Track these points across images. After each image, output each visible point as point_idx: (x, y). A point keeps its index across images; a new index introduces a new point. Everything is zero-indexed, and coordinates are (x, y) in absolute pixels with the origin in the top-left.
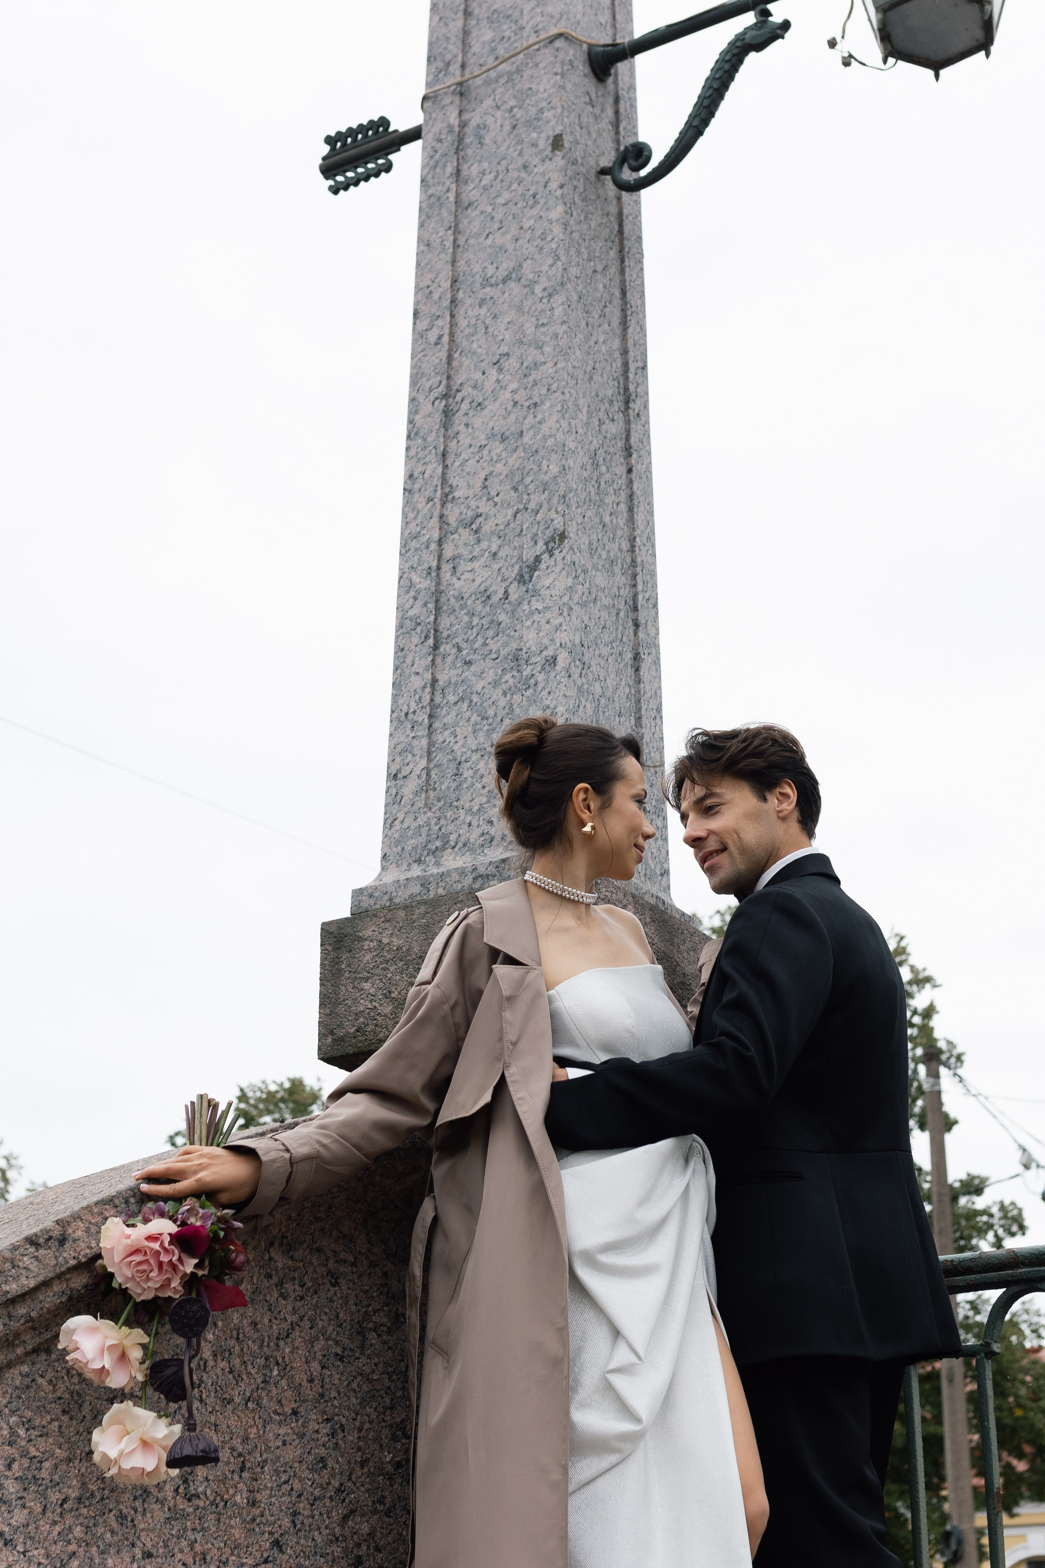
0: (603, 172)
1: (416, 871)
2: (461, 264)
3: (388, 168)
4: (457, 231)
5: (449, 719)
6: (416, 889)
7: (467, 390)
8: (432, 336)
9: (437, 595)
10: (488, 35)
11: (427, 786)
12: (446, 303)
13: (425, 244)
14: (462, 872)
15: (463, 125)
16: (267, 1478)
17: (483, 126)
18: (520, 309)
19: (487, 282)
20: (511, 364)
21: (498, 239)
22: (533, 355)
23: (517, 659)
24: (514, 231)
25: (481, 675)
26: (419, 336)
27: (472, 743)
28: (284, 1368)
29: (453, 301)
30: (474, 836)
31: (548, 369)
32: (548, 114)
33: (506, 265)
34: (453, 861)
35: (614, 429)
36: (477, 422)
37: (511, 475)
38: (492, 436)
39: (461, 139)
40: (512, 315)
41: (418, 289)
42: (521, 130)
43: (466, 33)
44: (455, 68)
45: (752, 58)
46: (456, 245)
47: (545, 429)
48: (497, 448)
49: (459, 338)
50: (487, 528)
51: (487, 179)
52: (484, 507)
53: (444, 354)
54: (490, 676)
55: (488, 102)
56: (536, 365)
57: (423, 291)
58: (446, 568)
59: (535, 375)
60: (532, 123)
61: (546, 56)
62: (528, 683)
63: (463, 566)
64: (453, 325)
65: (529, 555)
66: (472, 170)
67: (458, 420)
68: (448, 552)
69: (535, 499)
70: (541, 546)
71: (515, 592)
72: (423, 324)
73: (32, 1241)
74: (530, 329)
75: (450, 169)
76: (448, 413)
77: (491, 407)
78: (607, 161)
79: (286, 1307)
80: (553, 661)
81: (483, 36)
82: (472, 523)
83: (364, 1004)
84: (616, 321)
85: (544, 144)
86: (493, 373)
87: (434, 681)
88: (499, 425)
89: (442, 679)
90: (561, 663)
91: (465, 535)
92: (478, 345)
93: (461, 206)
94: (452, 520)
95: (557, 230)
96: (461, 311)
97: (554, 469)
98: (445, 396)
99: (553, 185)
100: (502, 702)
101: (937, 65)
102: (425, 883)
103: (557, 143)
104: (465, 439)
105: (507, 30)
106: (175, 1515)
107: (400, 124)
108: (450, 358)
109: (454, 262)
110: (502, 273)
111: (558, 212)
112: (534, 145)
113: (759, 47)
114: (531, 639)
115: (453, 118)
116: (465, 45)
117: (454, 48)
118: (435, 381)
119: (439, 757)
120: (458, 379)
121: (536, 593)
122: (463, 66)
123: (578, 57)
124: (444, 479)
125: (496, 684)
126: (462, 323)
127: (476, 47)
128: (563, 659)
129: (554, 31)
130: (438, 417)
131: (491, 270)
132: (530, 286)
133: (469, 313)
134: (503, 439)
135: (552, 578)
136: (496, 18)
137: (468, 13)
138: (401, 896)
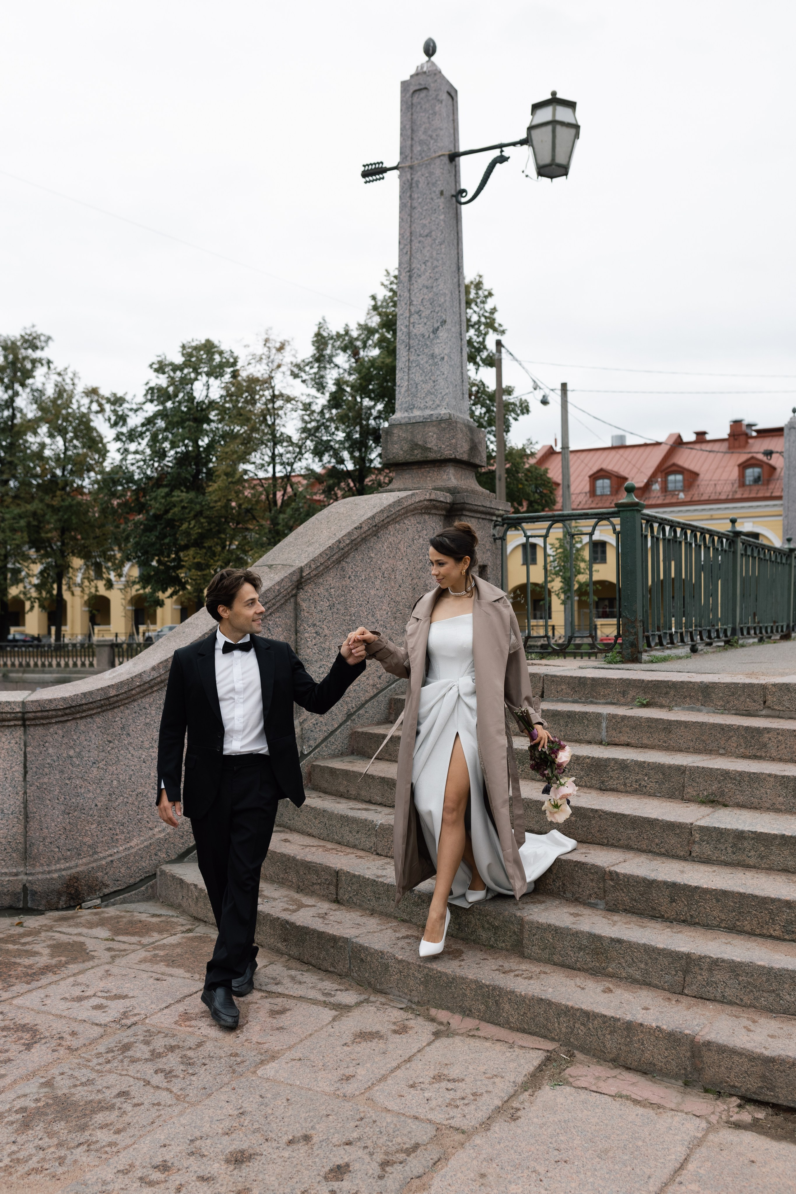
0: (453, 196)
1: (406, 414)
2: (413, 228)
3: (383, 178)
4: (411, 217)
5: (414, 371)
6: (407, 420)
7: (415, 270)
8: (405, 251)
9: (409, 333)
10: (419, 148)
11: (408, 390)
12: (408, 240)
13: (401, 219)
14: (420, 416)
15: (412, 179)
16: (398, 573)
17: (418, 182)
18: (431, 246)
19: (421, 235)
20: (429, 264)
21: (424, 222)
22: (435, 263)
23: (433, 356)
24: (429, 220)
25: (422, 359)
26: (401, 250)
27: (420, 379)
28: (399, 549)
29: (411, 240)
30: (422, 406)
31: (440, 268)
32: (439, 182)
33: (427, 231)
34: (417, 413)
35: (456, 280)
36: (419, 281)
37: (429, 300)
38: (424, 286)
39: (411, 184)
40: (429, 248)
41: (400, 234)
42: (430, 185)
43: (412, 146)
44: (409, 158)
46: (411, 221)
47: (440, 288)
48: (425, 290)
49: (413, 252)
50: (423, 315)
51: (420, 200)
52: (422, 308)
53: (408, 257)
54: (425, 360)
55: (419, 173)
56: (437, 267)
57: (402, 235)
58: (411, 325)
59: (436, 270)
60: (434, 184)
61: (438, 161)
62: (436, 364)
63: (416, 326)
64: (411, 248)
65: (436, 326)
66: (415, 196)
67: (413, 278)
68: (412, 321)
69: (437, 309)
70: (439, 324)
71: (432, 336)
72: (402, 246)
73: (356, 528)
74: (434, 253)
75: (408, 195)
76: (410, 277)
77: (423, 277)
78: (454, 193)
79: (399, 536)
80: (443, 358)
81: (417, 148)
82: (418, 312)
83: (395, 451)
84: (455, 244)
85: (438, 193)
86: (423, 266)
87: (409, 360)
88: (426, 283)
89: (411, 359)
90: (445, 359)
91: (416, 316)
92: (418, 255)
93: (413, 208)
94: (413, 311)
95: (442, 223)
96: (413, 243)
97: (443, 300)
98: (409, 271)
99: (441, 208)
100: (429, 368)
101: (552, 177)
102: (409, 418)
103: (442, 193)
104: (415, 286)
105: (425, 148)
106: (382, 581)
107: (387, 165)
108: (410, 259)
109: (410, 227)
110: (425, 233)
111: (442, 217)
112: (435, 192)
113: (501, 162)
114: (437, 351)
115: (409, 177)
116: (412, 151)
117: (408, 152)
118: (406, 266)
119: (411, 382)
120: (413, 266)
121: (438, 337)
122: (411, 158)
123: (446, 160)
124: (410, 298)
125: (427, 362)
126: (414, 248)
127: (415, 152)
128: (446, 357)
129: (440, 153)
130: (407, 278)
131: (422, 232)
132: (435, 240)
133: (416, 245)
134: (427, 288)
135: (442, 334)
136: (421, 143)
137: (412, 139)
138: (403, 421)
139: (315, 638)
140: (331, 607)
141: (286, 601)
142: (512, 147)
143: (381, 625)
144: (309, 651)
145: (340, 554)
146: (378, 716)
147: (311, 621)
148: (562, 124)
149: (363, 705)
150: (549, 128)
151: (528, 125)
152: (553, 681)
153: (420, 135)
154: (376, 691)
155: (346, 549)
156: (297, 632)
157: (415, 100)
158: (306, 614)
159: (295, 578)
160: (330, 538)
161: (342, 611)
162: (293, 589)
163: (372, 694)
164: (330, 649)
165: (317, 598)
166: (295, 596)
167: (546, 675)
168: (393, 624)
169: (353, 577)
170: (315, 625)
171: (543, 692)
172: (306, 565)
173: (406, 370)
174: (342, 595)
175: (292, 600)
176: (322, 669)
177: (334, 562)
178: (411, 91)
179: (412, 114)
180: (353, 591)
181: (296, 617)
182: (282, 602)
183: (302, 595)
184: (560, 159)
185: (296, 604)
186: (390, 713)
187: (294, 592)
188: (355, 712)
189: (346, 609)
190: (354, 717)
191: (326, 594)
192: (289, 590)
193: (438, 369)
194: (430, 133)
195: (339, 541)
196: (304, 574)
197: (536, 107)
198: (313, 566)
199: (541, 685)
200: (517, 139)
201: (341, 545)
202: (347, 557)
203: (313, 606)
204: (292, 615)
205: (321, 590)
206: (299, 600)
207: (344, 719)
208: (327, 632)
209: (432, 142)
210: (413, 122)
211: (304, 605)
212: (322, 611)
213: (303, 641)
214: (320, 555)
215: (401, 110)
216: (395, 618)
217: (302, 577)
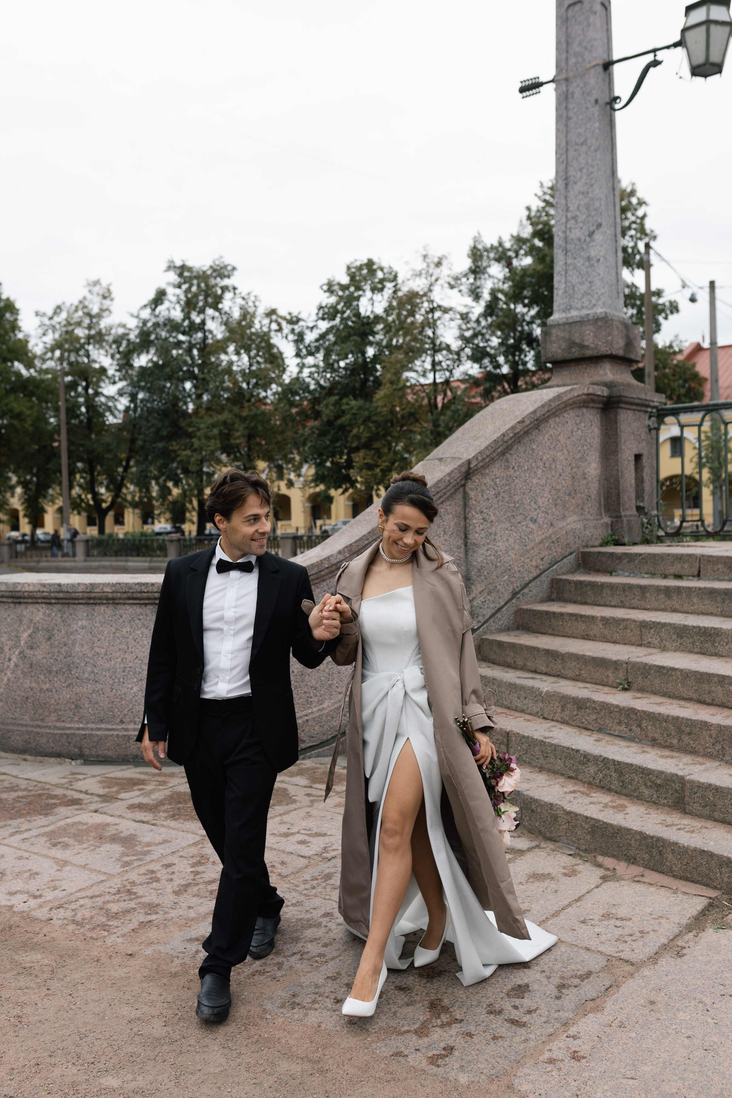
0: (607, 103)
1: (564, 315)
2: (569, 137)
3: (539, 92)
4: (567, 127)
5: (571, 274)
6: (564, 320)
8: (561, 160)
9: (566, 239)
10: (574, 60)
11: (565, 292)
12: (565, 149)
13: (558, 130)
14: (577, 316)
15: (567, 91)
16: (558, 463)
17: (573, 93)
18: (587, 154)
19: (576, 144)
20: (585, 171)
21: (580, 130)
22: (591, 169)
23: (589, 259)
24: (584, 128)
25: (579, 262)
26: (557, 160)
27: (577, 281)
28: (559, 441)
29: (567, 150)
30: (579, 306)
31: (595, 174)
32: (594, 92)
33: (582, 140)
34: (574, 313)
35: (610, 184)
36: (576, 188)
37: (585, 205)
38: (580, 193)
39: (567, 96)
40: (584, 156)
42: (585, 95)
43: (567, 59)
44: (564, 71)
45: (652, 70)
46: (567, 131)
47: (595, 193)
48: (581, 196)
49: (569, 161)
50: (579, 220)
51: (575, 110)
52: (578, 214)
54: (582, 262)
55: (574, 84)
56: (592, 173)
57: (558, 146)
58: (568, 231)
59: (592, 176)
60: (589, 94)
61: (592, 71)
62: (592, 266)
63: (573, 231)
64: (567, 157)
65: (592, 229)
66: (571, 106)
67: (570, 186)
68: (569, 226)
69: (593, 213)
70: (595, 227)
71: (588, 239)
72: (558, 156)
73: (519, 422)
74: (590, 160)
75: (564, 105)
76: (567, 185)
77: (579, 184)
78: (608, 100)
79: (559, 429)
80: (599, 260)
81: (572, 61)
82: (575, 218)
83: (553, 350)
84: (610, 150)
85: (593, 101)
86: (579, 174)
87: (566, 263)
88: (582, 190)
89: (569, 262)
90: (601, 261)
91: (572, 222)
92: (574, 163)
93: (568, 118)
95: (597, 131)
96: (569, 152)
97: (598, 204)
99: (596, 115)
100: (585, 270)
101: (706, 76)
102: (567, 318)
103: (596, 101)
104: (572, 193)
105: (580, 59)
106: (543, 471)
107: (542, 79)
108: (566, 168)
109: (566, 136)
110: (581, 142)
111: (597, 125)
112: (589, 101)
113: (654, 67)
114: (593, 253)
115: (565, 89)
116: (567, 63)
117: (563, 64)
119: (569, 284)
120: (570, 173)
121: (594, 240)
122: (567, 70)
123: (600, 69)
124: (566, 204)
125: (583, 265)
126: (570, 156)
127: (570, 64)
128: (602, 259)
129: (595, 63)
131: (577, 140)
132: (590, 147)
133: (572, 154)
134: (583, 193)
135: (598, 237)
136: (576, 55)
137: (567, 52)
138: (561, 322)
139: (482, 524)
140: (496, 495)
141: (456, 490)
142: (666, 51)
143: (543, 512)
144: (477, 535)
145: (504, 446)
146: (541, 595)
147: (478, 509)
148: (717, 22)
149: (527, 585)
150: (703, 28)
151: (681, 27)
152: (709, 561)
153: (575, 47)
154: (539, 572)
155: (510, 442)
156: (465, 518)
157: (570, 13)
158: (474, 502)
159: (463, 469)
160: (494, 432)
161: (507, 499)
162: (462, 480)
163: (535, 575)
164: (496, 534)
165: (484, 487)
166: (464, 485)
167: (703, 556)
168: (554, 510)
169: (516, 468)
170: (482, 512)
171: (699, 572)
172: (474, 457)
173: (563, 273)
174: (507, 485)
175: (461, 490)
176: (489, 552)
177: (499, 454)
178: (566, 6)
179: (567, 28)
180: (517, 481)
181: (465, 505)
182: (452, 491)
183: (470, 485)
184: (714, 58)
185: (465, 493)
186: (552, 592)
187: (463, 482)
188: (520, 591)
189: (510, 497)
190: (519, 596)
191: (492, 483)
192: (458, 480)
193: (594, 271)
194: (584, 44)
195: (504, 435)
196: (472, 466)
197: (689, 9)
198: (480, 458)
199: (697, 564)
200: (671, 42)
201: (506, 439)
202: (510, 449)
203: (480, 494)
204: (461, 503)
205: (487, 480)
206: (467, 489)
207: (510, 597)
208: (493, 518)
209: (587, 53)
210: (568, 35)
211: (472, 494)
212: (488, 499)
213: (471, 527)
214: (487, 448)
215: (557, 25)
216: (556, 505)
217: (470, 468)
